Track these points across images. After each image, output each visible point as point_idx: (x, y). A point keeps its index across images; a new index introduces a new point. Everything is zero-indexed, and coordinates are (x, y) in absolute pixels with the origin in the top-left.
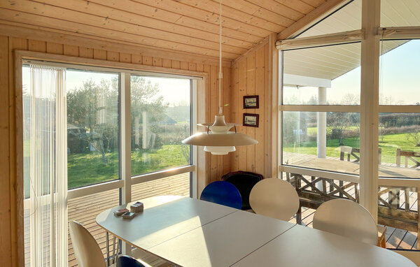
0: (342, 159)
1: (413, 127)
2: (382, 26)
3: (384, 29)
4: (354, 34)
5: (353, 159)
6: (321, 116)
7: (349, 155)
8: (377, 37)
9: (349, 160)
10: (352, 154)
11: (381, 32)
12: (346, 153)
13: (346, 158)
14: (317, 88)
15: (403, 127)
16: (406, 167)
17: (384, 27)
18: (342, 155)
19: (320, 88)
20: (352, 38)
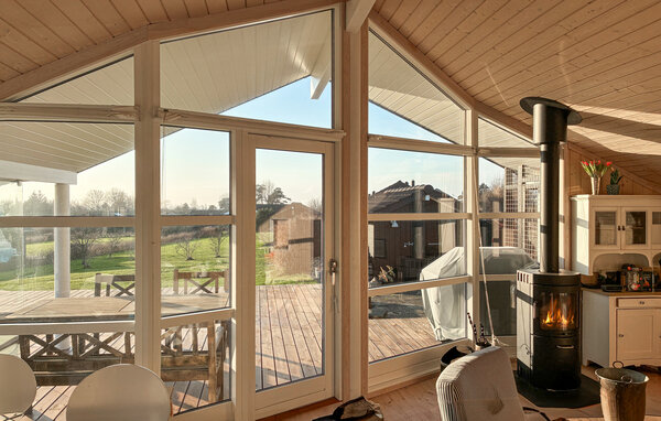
0: (97, 294)
1: (181, 234)
2: (163, 105)
3: (166, 111)
4: (123, 110)
5: (114, 291)
6: (60, 233)
7: (108, 287)
8: (156, 120)
9: (108, 295)
10: (113, 284)
11: (163, 115)
12: (104, 284)
13: (103, 291)
14: (53, 185)
15: (169, 236)
16: (186, 293)
17: (167, 107)
18: (98, 287)
19: (58, 184)
20: (122, 116)
